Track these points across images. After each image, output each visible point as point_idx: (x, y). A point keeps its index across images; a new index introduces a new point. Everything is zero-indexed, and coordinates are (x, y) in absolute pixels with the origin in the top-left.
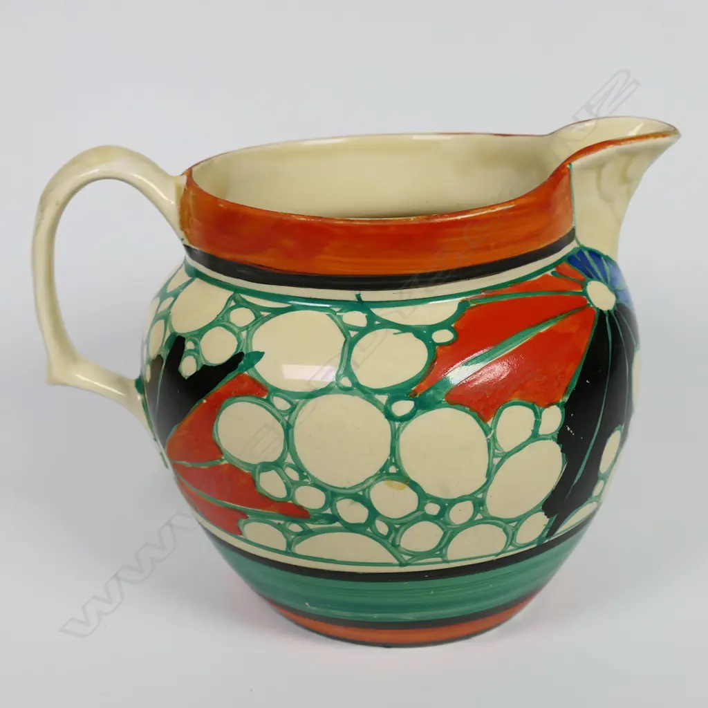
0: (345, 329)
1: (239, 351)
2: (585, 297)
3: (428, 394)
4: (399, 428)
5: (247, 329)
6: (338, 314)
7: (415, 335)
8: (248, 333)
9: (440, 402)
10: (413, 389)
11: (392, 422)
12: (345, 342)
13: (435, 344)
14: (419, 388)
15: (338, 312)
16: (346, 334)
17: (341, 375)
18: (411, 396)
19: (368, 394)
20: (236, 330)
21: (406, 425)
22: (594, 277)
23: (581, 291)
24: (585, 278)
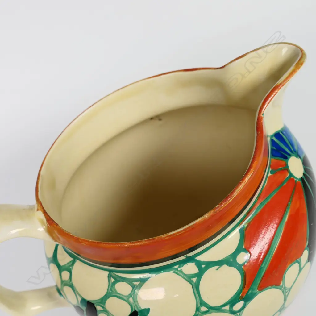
0: (188, 278)
1: (133, 310)
2: (292, 177)
3: (249, 293)
4: (240, 315)
5: (131, 296)
6: (179, 269)
7: (227, 265)
8: (133, 299)
9: (256, 293)
10: (240, 295)
11: (235, 314)
12: (193, 287)
13: (240, 266)
14: (244, 293)
15: (178, 268)
16: (191, 282)
17: (200, 307)
18: (241, 299)
19: (218, 309)
20: (125, 298)
21: (243, 312)
22: (288, 156)
23: (289, 174)
24: (285, 163)
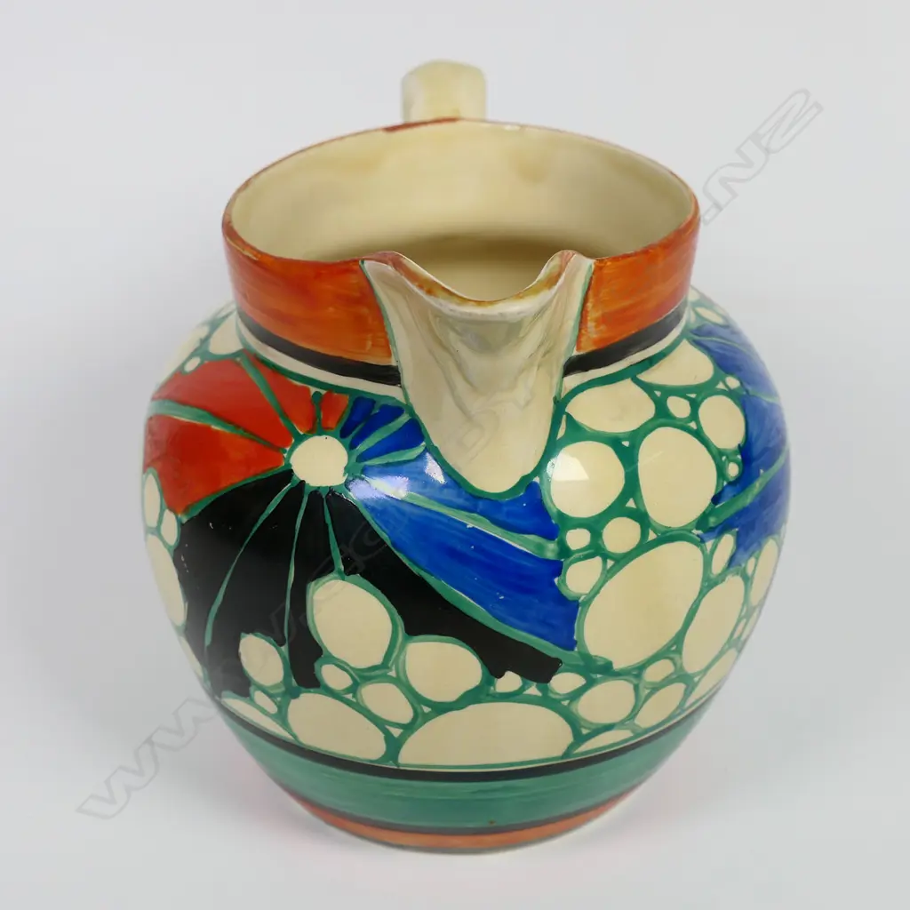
2: (293, 440)
22: (349, 439)
23: (302, 433)
24: (331, 429)
